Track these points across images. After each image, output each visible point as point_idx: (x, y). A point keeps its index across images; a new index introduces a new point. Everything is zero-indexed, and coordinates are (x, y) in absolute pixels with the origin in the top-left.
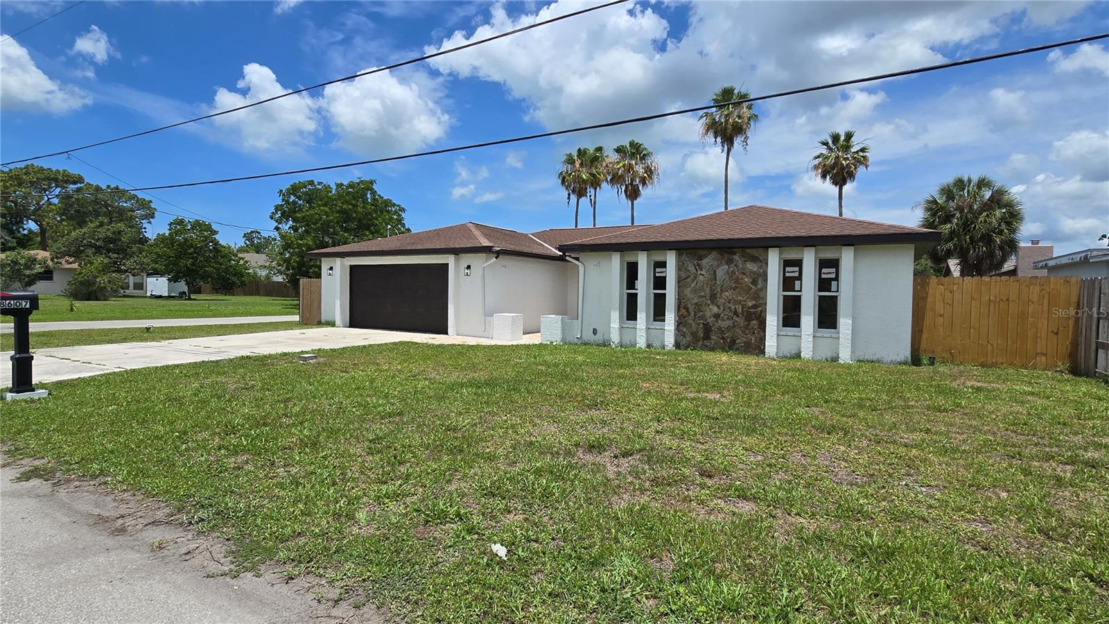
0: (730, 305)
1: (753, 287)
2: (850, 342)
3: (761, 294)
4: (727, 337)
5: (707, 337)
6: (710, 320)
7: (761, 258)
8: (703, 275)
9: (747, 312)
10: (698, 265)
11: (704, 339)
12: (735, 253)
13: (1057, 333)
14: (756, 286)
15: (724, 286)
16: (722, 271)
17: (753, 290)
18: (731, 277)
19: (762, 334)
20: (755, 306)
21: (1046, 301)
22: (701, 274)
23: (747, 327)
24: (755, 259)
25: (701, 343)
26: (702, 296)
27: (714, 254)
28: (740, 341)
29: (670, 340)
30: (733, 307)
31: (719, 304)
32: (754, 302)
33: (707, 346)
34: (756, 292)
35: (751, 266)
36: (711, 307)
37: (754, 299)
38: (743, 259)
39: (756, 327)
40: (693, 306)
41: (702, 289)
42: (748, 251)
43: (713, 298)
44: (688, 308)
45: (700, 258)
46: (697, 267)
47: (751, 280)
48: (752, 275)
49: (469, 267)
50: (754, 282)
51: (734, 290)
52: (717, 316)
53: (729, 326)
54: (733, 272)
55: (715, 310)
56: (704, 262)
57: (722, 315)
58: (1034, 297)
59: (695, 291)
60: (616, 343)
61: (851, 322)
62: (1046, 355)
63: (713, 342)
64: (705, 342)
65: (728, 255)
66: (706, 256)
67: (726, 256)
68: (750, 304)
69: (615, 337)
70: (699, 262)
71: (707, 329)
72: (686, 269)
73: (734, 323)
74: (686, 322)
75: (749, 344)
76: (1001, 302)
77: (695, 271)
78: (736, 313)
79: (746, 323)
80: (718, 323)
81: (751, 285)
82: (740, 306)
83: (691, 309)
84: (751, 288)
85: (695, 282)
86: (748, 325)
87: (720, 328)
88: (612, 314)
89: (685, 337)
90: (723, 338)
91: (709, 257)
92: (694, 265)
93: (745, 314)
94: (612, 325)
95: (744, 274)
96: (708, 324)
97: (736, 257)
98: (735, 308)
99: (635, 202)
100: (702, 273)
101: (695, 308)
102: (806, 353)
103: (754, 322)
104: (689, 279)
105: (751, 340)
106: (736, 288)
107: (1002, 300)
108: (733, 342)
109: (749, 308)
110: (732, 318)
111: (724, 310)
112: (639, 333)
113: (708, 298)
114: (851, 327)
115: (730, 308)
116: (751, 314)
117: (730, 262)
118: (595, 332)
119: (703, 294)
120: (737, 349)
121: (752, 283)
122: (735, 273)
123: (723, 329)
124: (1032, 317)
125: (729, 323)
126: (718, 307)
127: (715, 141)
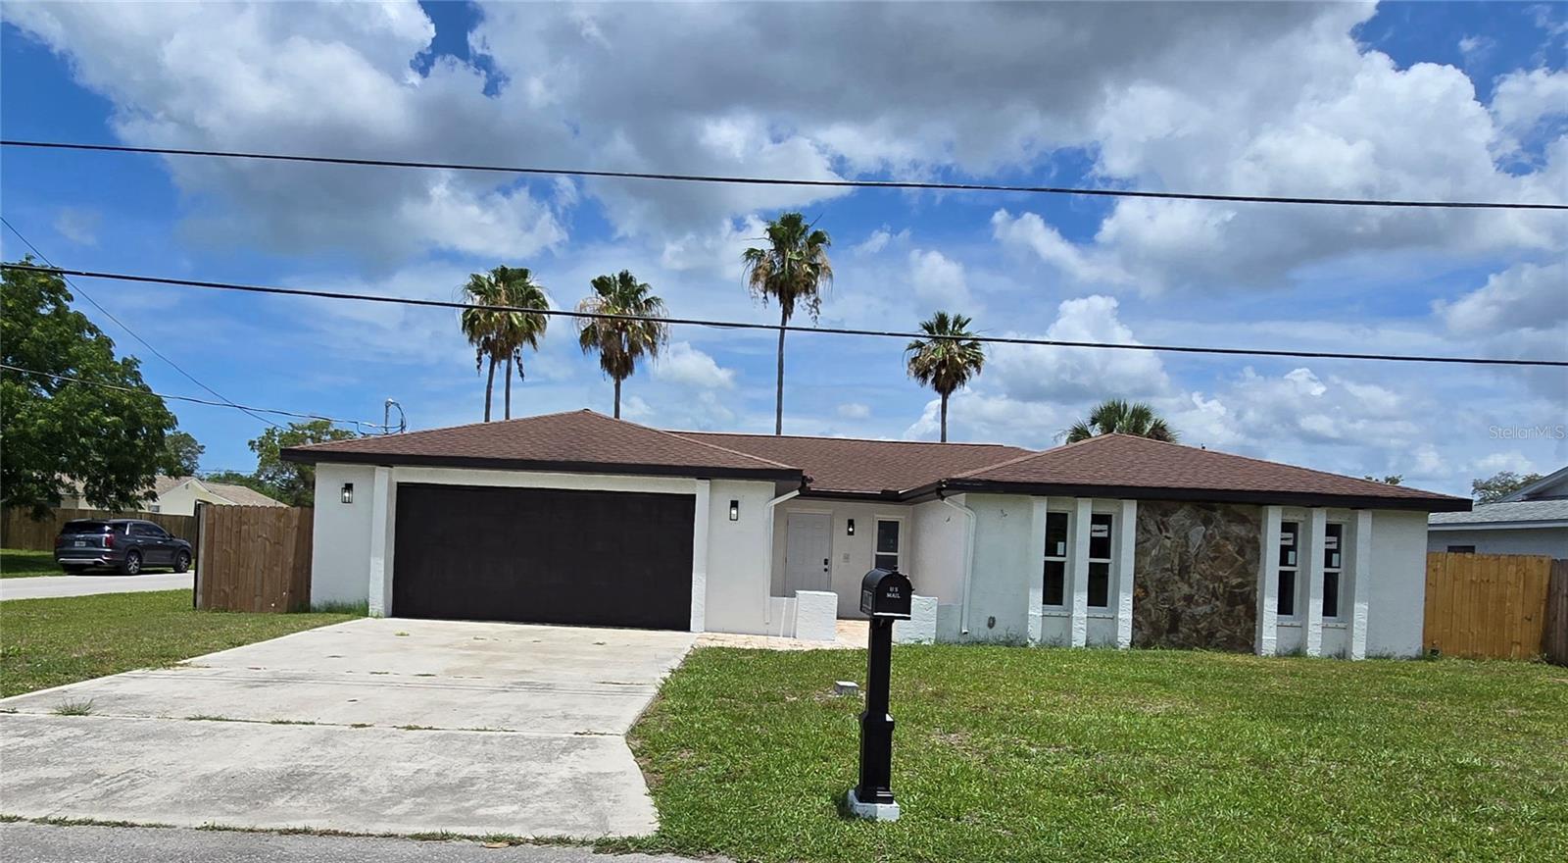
0: (1207, 583)
1: (1240, 559)
2: (1365, 633)
3: (1250, 568)
4: (1202, 628)
5: (1174, 628)
6: (1181, 604)
7: (1250, 518)
8: (1169, 538)
9: (1230, 592)
10: (1163, 523)
11: (1169, 632)
12: (1214, 510)
13: (1530, 620)
14: (1243, 556)
15: (1200, 556)
16: (1197, 534)
17: (1238, 564)
18: (1209, 542)
19: (1251, 624)
20: (1240, 585)
21: (1522, 583)
22: (1166, 537)
23: (1229, 614)
24: (1243, 520)
25: (1164, 637)
26: (1167, 570)
27: (1187, 507)
28: (1222, 634)
29: (1125, 635)
30: (1211, 586)
31: (1191, 581)
32: (1240, 580)
33: (1173, 642)
34: (1244, 566)
35: (1237, 530)
36: (1180, 585)
37: (1239, 575)
38: (1226, 519)
39: (1242, 614)
40: (1154, 584)
41: (1167, 558)
42: (1233, 507)
43: (1184, 571)
44: (1147, 586)
45: (1165, 514)
46: (1162, 527)
47: (1237, 549)
48: (1239, 541)
49: (734, 504)
50: (1241, 552)
51: (1213, 561)
52: (1189, 599)
53: (1206, 613)
54: (1212, 536)
55: (1186, 589)
56: (1172, 520)
57: (1196, 597)
58: (1512, 578)
59: (1157, 561)
60: (1037, 640)
61: (1367, 608)
62: (1519, 644)
63: (1181, 636)
64: (1171, 636)
65: (1206, 512)
66: (1174, 511)
67: (1203, 513)
68: (1235, 581)
69: (1035, 631)
70: (1165, 519)
71: (1175, 619)
72: (1144, 529)
73: (1213, 609)
74: (1142, 606)
75: (1233, 638)
76: (1482, 584)
77: (1158, 532)
78: (1214, 594)
79: (1228, 609)
80: (1189, 608)
81: (1235, 555)
82: (1221, 585)
83: (1150, 588)
84: (1237, 560)
85: (1158, 548)
86: (1232, 611)
87: (1193, 617)
88: (1031, 594)
89: (1141, 630)
90: (1197, 631)
91: (1179, 513)
92: (1157, 522)
93: (1226, 596)
94: (1030, 613)
95: (1227, 539)
96: (1175, 610)
97: (1218, 515)
98: (1214, 588)
99: (623, 383)
100: (1168, 535)
101: (1157, 586)
102: (1314, 649)
103: (1240, 607)
104: (1148, 544)
105: (1236, 632)
106: (1216, 558)
107: (1482, 581)
108: (1211, 635)
109: (1233, 587)
110: (1210, 601)
111: (1198, 590)
112: (1076, 625)
113: (1176, 572)
114: (1366, 615)
115: (1207, 587)
116: (1236, 596)
117: (1207, 522)
118: (992, 623)
119: (1168, 566)
120: (1217, 645)
121: (1237, 553)
122: (1215, 538)
123: (1198, 617)
124: (1510, 601)
125: (1206, 609)
126: (1191, 586)
127: (766, 298)
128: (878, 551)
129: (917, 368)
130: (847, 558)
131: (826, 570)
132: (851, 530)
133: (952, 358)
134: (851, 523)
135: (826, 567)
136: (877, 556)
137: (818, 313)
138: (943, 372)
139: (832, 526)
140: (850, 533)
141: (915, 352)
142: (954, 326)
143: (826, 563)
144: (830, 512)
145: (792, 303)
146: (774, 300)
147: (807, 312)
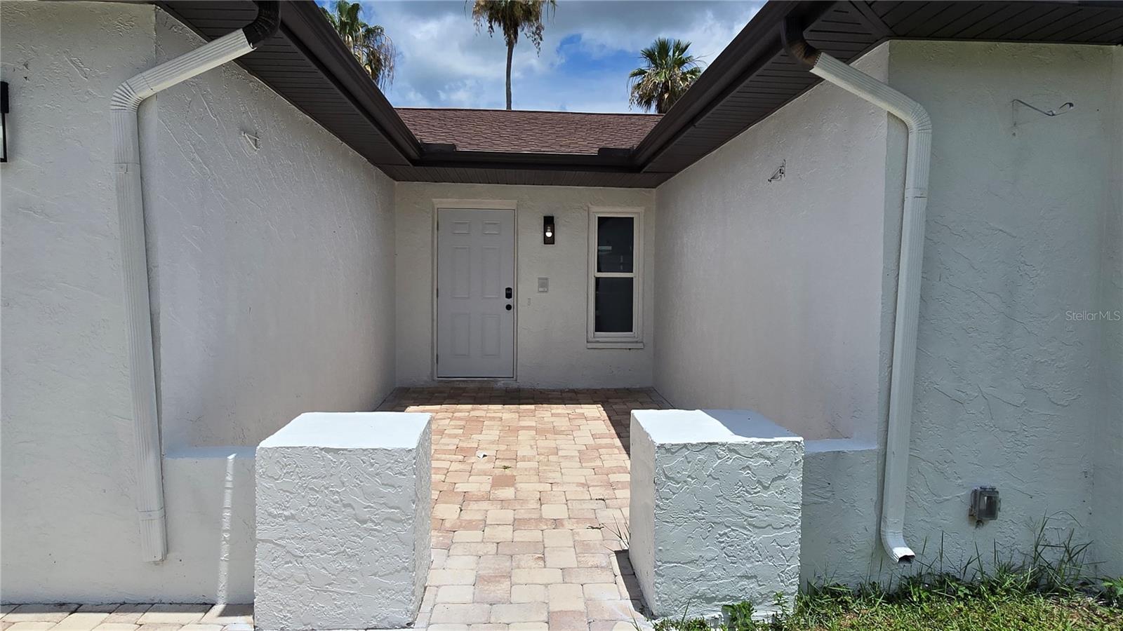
127: (491, 27)
128: (599, 270)
129: (640, 96)
130: (544, 284)
131: (509, 307)
132: (549, 234)
133: (674, 82)
134: (549, 222)
135: (509, 301)
136: (598, 280)
137: (541, 39)
138: (666, 96)
139: (516, 233)
140: (549, 241)
141: (638, 79)
142: (674, 53)
143: (509, 295)
144: (510, 204)
145: (516, 33)
146: (499, 30)
147: (531, 39)
